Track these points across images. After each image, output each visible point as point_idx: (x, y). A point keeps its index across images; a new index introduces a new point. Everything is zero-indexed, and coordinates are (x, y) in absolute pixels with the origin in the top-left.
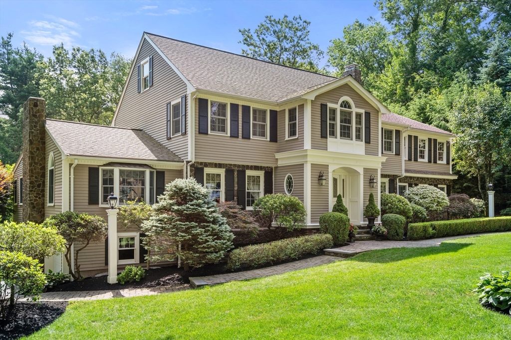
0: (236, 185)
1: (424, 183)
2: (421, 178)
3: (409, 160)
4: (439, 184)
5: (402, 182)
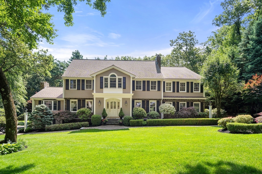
0: (82, 104)
1: (183, 102)
2: (181, 99)
3: (173, 92)
4: (194, 102)
5: (168, 102)
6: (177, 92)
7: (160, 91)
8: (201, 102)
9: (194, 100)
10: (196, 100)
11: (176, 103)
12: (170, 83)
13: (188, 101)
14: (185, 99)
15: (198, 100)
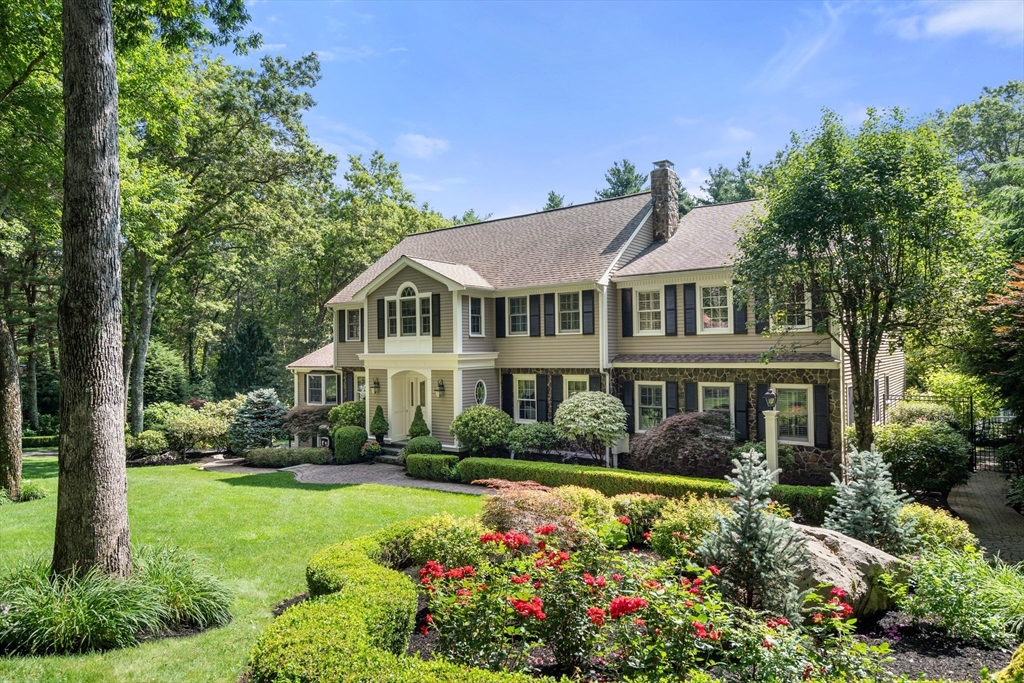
1: (717, 380)
2: (706, 370)
3: (667, 334)
4: (775, 382)
5: (647, 380)
6: (687, 334)
7: (593, 333)
8: (815, 383)
9: (774, 371)
10: (784, 370)
11: (682, 386)
12: (656, 295)
13: (741, 380)
14: (728, 370)
15: (800, 371)
